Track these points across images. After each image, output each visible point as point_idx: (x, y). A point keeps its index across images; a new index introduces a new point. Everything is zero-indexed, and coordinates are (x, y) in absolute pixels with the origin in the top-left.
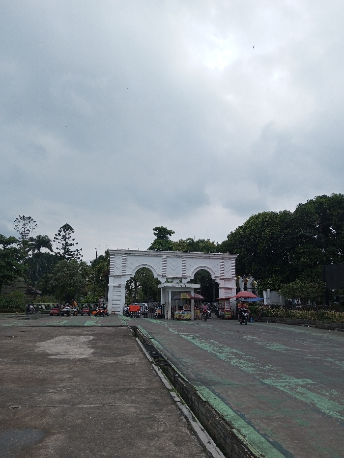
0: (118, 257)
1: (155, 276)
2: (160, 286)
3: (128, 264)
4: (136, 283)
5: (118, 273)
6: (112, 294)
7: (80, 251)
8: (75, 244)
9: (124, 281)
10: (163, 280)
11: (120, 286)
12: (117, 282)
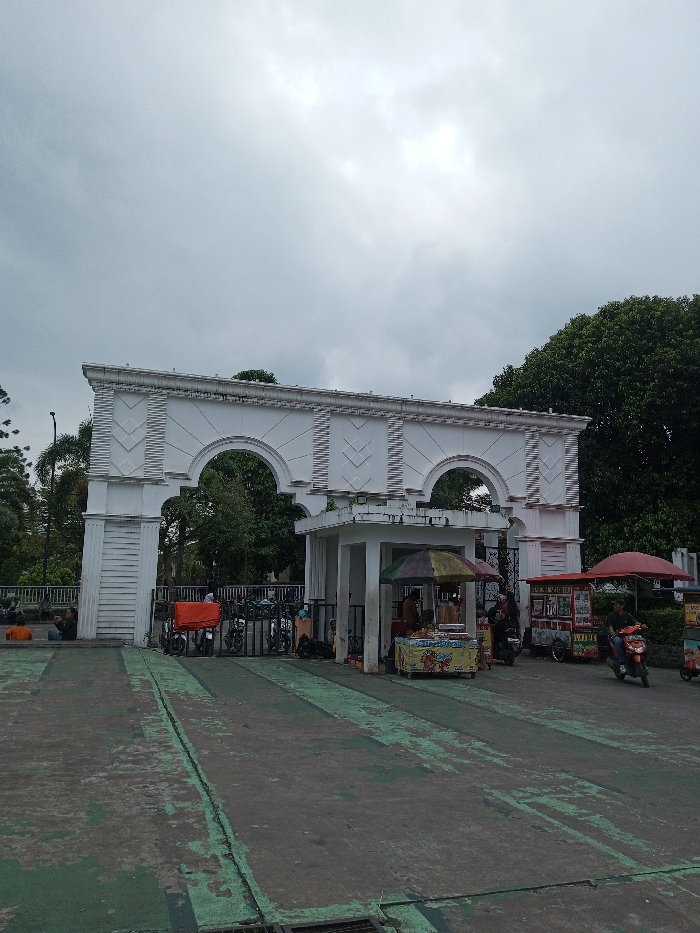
0: (131, 400)
1: (283, 487)
2: (300, 527)
3: (173, 433)
4: (182, 528)
5: (127, 464)
6: (97, 551)
7: (24, 452)
8: (11, 435)
9: (151, 502)
10: (314, 505)
11: (132, 521)
12: (124, 504)
